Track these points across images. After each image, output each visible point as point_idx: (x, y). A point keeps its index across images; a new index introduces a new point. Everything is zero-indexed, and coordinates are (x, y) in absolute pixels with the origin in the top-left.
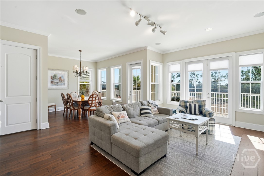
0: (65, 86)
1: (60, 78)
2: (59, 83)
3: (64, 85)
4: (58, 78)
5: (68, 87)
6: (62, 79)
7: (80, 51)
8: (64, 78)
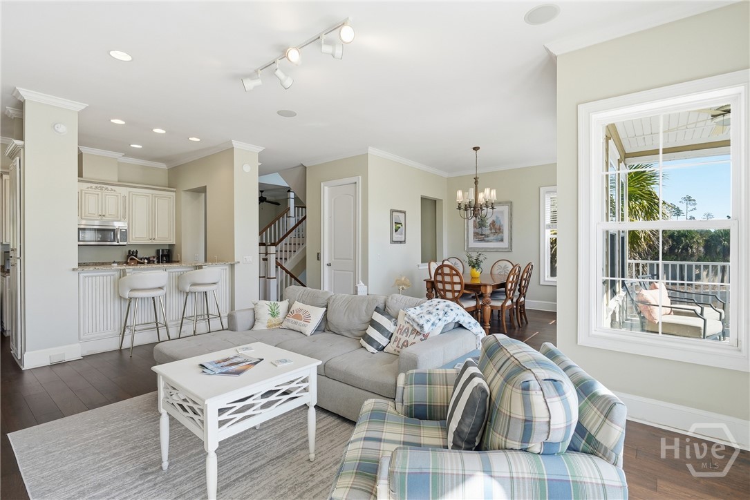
0: (505, 244)
1: (493, 223)
2: (491, 237)
3: (502, 240)
4: (488, 224)
5: (511, 246)
6: (497, 226)
7: (476, 149)
8: (502, 223)
